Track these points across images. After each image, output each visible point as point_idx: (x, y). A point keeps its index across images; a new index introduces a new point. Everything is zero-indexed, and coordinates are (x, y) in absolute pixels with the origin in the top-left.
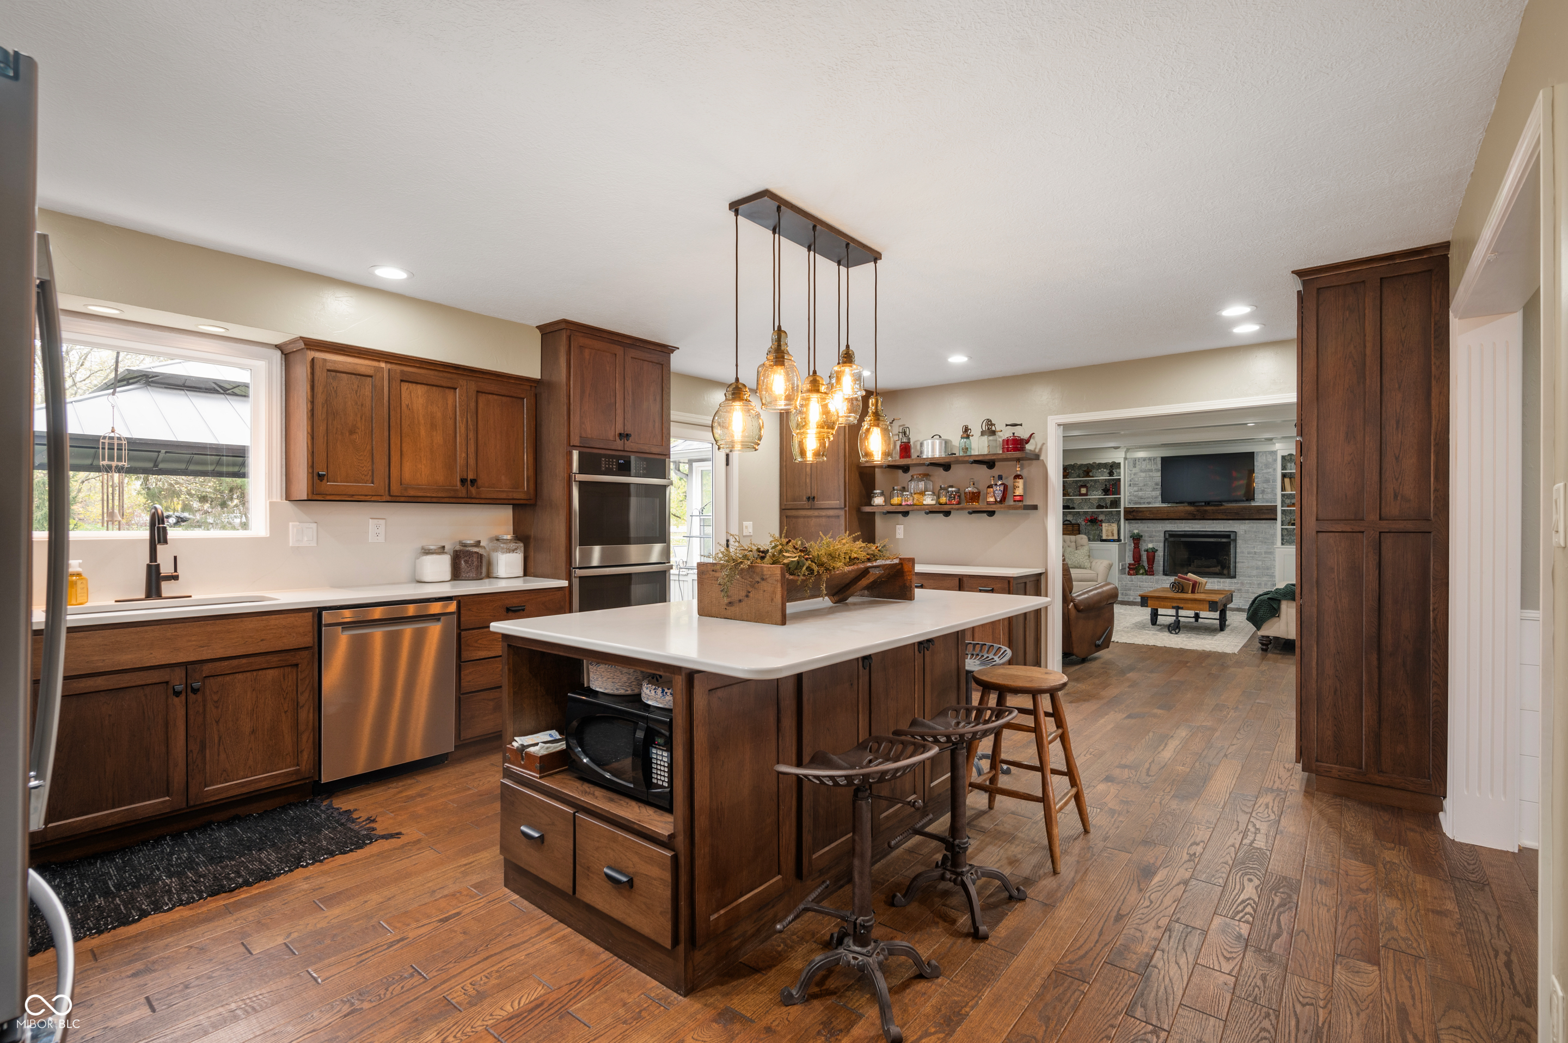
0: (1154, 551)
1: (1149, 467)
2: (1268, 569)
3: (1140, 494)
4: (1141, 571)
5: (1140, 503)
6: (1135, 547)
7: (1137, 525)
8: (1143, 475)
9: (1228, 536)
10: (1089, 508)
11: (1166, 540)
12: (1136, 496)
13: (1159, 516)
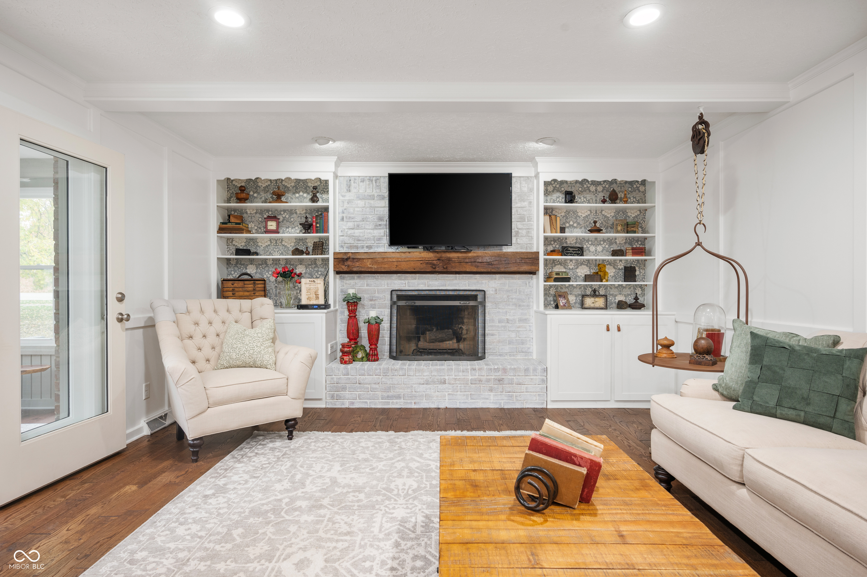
0: (378, 322)
1: (369, 191)
2: (523, 343)
3: (357, 232)
4: (360, 355)
5: (357, 247)
6: (350, 317)
7: (352, 282)
8: (361, 203)
9: (475, 298)
10: (282, 254)
11: (393, 303)
12: (350, 236)
13: (386, 267)
